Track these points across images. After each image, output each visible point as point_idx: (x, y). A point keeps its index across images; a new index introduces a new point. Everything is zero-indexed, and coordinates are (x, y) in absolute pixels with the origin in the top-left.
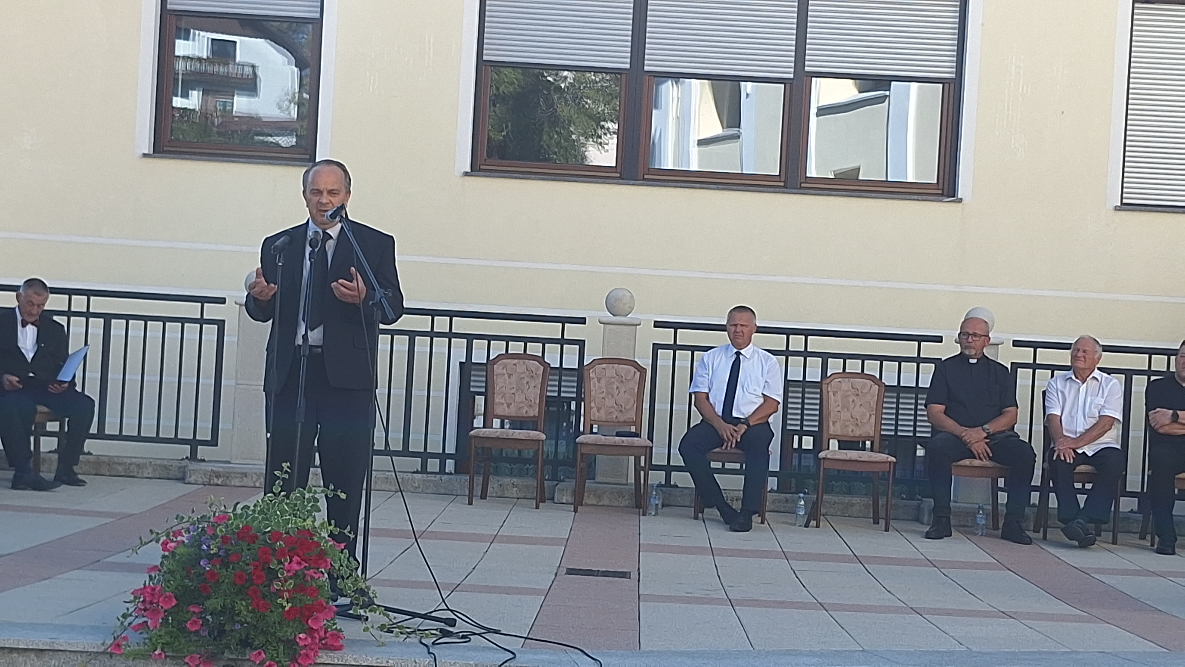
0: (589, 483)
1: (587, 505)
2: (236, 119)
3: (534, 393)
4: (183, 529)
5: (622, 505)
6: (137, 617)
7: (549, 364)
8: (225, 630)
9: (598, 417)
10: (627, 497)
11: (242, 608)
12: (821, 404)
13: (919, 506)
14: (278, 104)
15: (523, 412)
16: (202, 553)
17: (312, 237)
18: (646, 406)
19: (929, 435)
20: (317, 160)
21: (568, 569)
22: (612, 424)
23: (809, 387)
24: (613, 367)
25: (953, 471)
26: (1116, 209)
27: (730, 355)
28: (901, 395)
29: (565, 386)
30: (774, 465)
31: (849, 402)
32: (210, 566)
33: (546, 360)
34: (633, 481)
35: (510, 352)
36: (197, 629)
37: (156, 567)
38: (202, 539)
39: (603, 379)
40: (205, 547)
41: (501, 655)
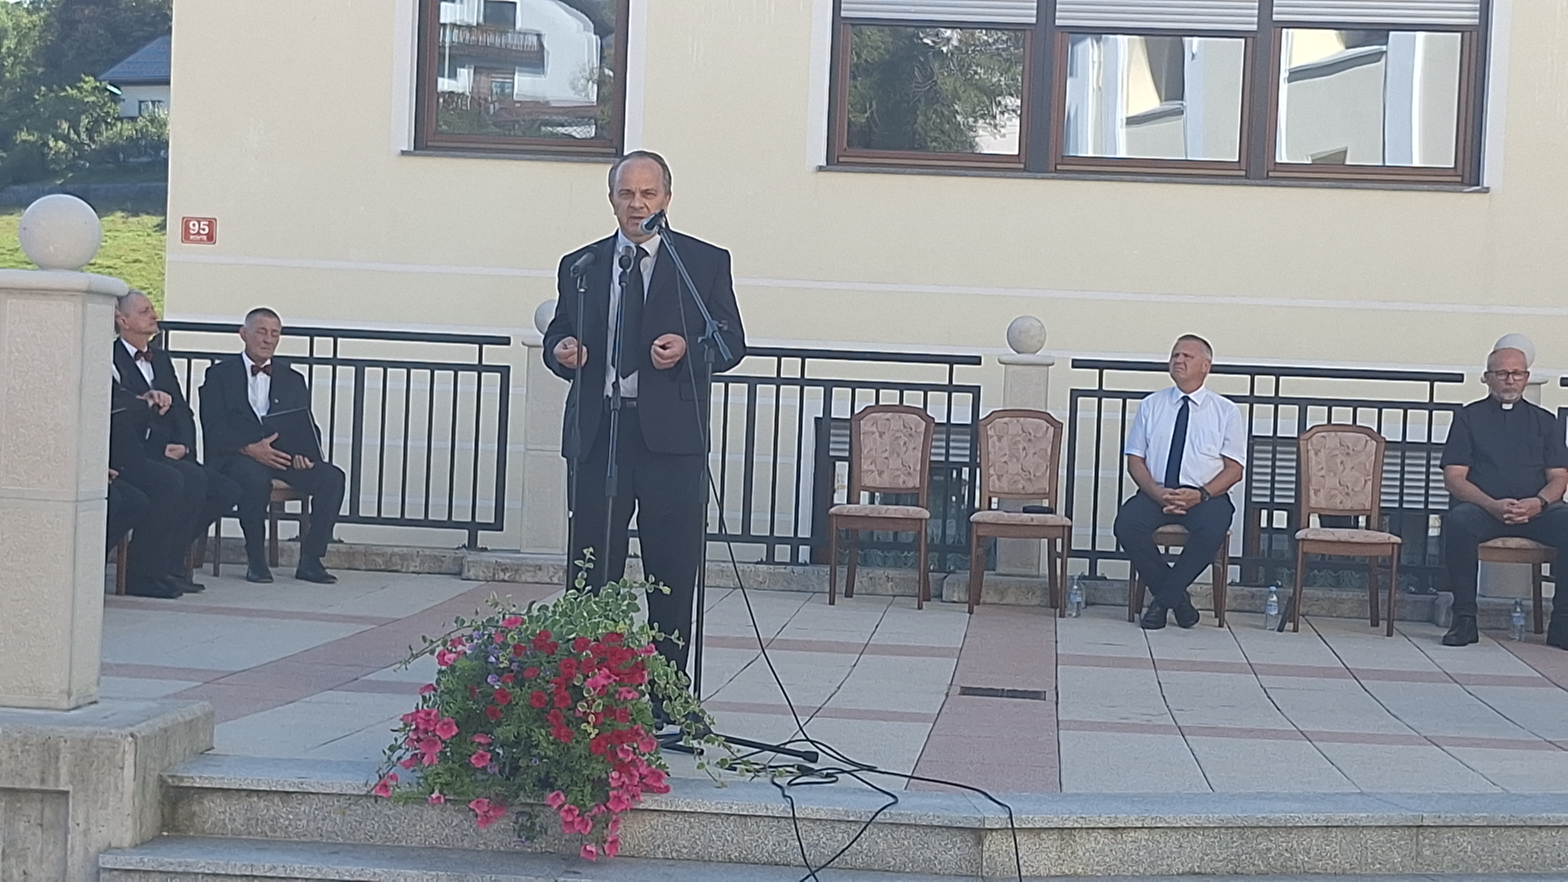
0: (988, 576)
1: (984, 603)
2: (518, 105)
3: (914, 458)
4: (463, 636)
5: (1033, 603)
6: (408, 749)
7: (933, 419)
8: (520, 767)
9: (998, 487)
10: (1038, 593)
11: (541, 738)
12: (1298, 468)
13: (1433, 602)
14: (571, 83)
15: (900, 482)
16: (490, 667)
17: (623, 254)
18: (1063, 472)
19: (1446, 507)
20: (626, 153)
21: (962, 687)
22: (1018, 496)
23: (1282, 445)
24: (1018, 421)
25: (1480, 556)
27: (1175, 401)
28: (1407, 454)
29: (955, 448)
30: (1236, 549)
31: (1336, 464)
32: (499, 683)
33: (928, 413)
34: (1047, 572)
35: (881, 403)
36: (484, 764)
37: (431, 685)
38: (489, 649)
39: (1005, 438)
40: (492, 659)
41: (878, 799)
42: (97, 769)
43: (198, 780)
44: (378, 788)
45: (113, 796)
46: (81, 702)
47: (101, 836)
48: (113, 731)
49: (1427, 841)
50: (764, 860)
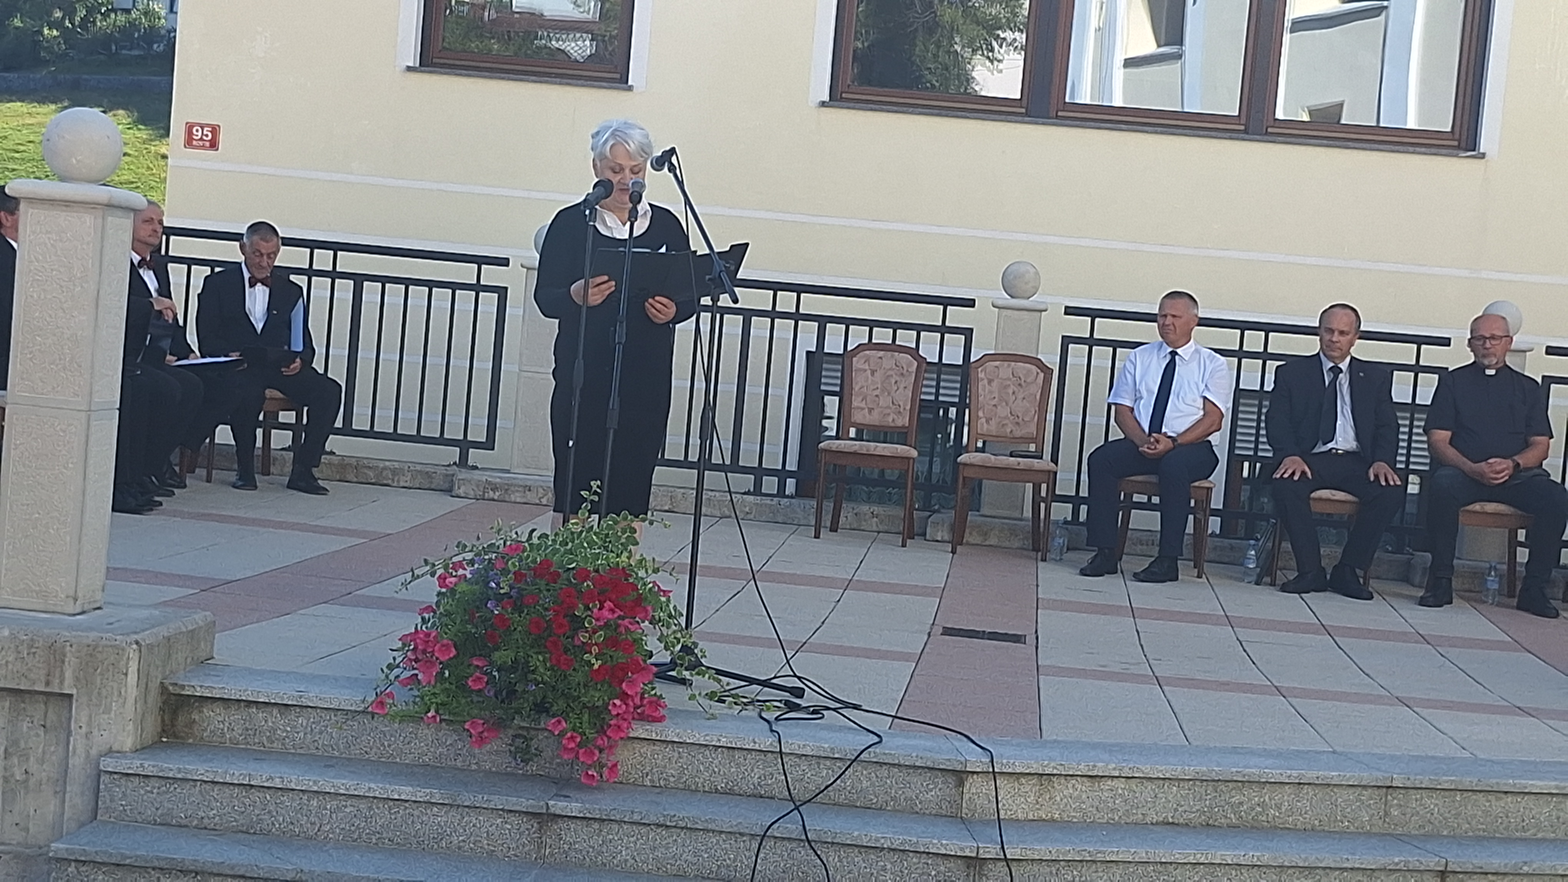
0: (972, 516)
1: (967, 544)
2: (516, 16)
3: (904, 397)
4: (465, 560)
5: (1016, 546)
6: (405, 669)
7: (925, 358)
8: (517, 692)
9: (987, 429)
10: (1021, 536)
11: (538, 663)
13: (1408, 562)
15: (889, 421)
16: (490, 592)
18: (1051, 417)
21: (944, 628)
22: (1005, 440)
24: (1009, 366)
27: (1163, 355)
29: (945, 388)
30: (1217, 501)
32: (499, 609)
33: (921, 353)
34: (1031, 516)
35: (874, 341)
36: (480, 687)
37: (431, 606)
38: (489, 574)
39: (996, 381)
40: (493, 585)
41: (863, 738)
42: (101, 674)
43: (198, 689)
44: (374, 705)
45: (116, 702)
46: (86, 608)
47: (102, 740)
48: (117, 638)
49: (1395, 801)
50: (749, 792)
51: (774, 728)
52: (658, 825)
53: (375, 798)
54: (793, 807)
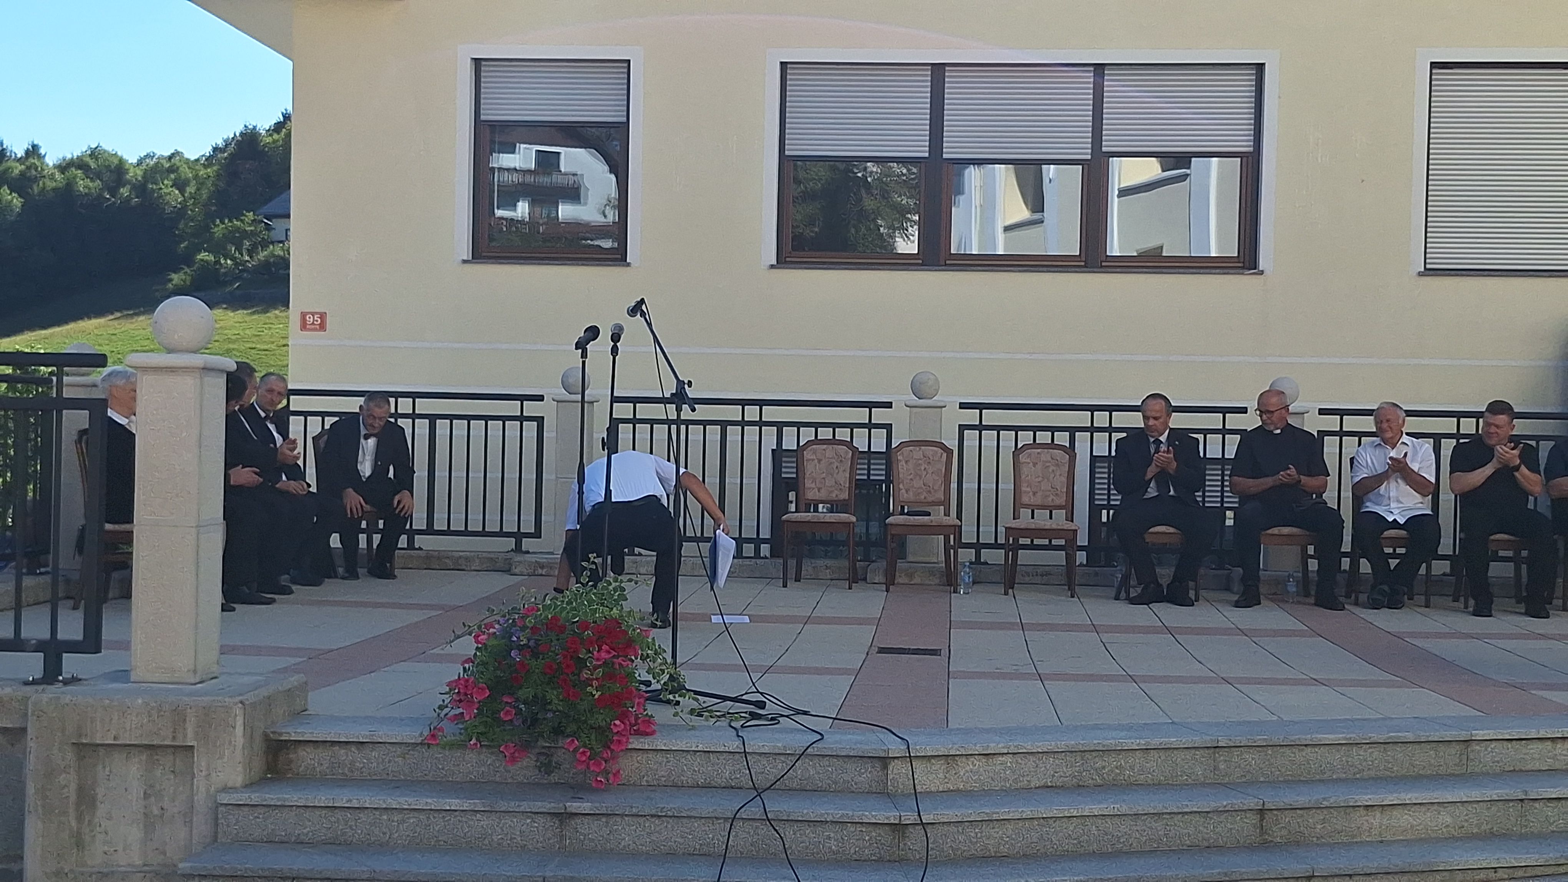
0: (900, 563)
1: (898, 584)
2: (561, 225)
3: (843, 477)
4: (494, 621)
5: (933, 583)
6: (452, 708)
7: (858, 448)
8: (539, 719)
9: (903, 497)
10: (937, 575)
11: (553, 697)
15: (833, 496)
18: (954, 485)
20: (628, 260)
21: (879, 648)
22: (921, 504)
24: (920, 449)
26: (1420, 274)
29: (874, 470)
30: (1082, 539)
32: (520, 656)
33: (854, 444)
34: (943, 560)
35: (819, 438)
36: (510, 718)
37: (470, 658)
38: (512, 631)
39: (911, 461)
40: (515, 639)
41: (809, 736)
42: (215, 729)
43: (293, 734)
44: (429, 737)
45: (229, 748)
46: (204, 677)
47: (218, 779)
48: (227, 700)
49: (1222, 758)
50: (723, 784)
51: (740, 734)
52: (652, 816)
53: (431, 810)
54: (756, 793)
